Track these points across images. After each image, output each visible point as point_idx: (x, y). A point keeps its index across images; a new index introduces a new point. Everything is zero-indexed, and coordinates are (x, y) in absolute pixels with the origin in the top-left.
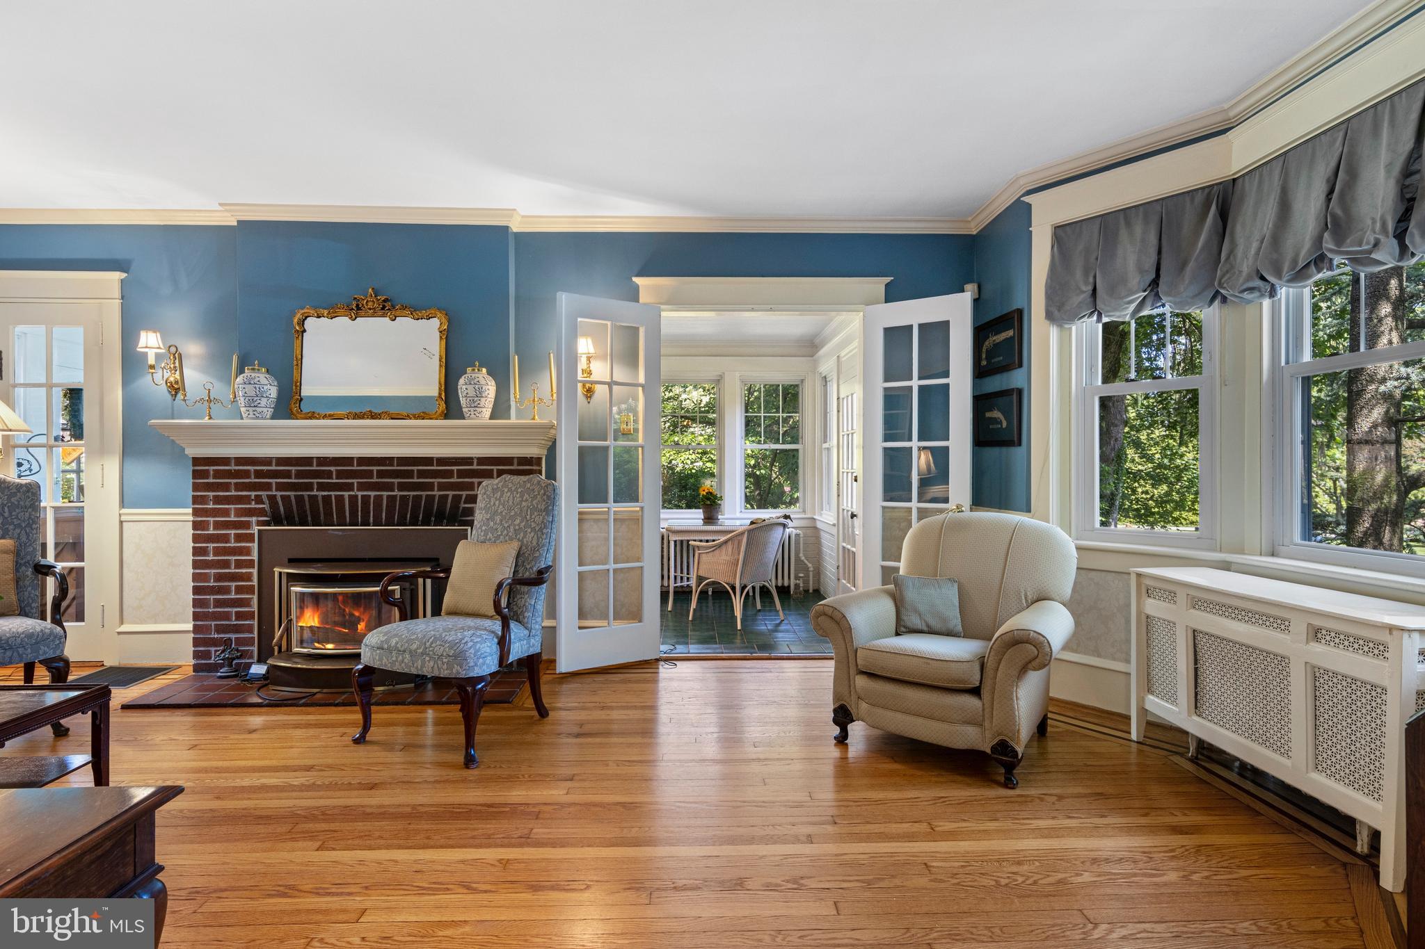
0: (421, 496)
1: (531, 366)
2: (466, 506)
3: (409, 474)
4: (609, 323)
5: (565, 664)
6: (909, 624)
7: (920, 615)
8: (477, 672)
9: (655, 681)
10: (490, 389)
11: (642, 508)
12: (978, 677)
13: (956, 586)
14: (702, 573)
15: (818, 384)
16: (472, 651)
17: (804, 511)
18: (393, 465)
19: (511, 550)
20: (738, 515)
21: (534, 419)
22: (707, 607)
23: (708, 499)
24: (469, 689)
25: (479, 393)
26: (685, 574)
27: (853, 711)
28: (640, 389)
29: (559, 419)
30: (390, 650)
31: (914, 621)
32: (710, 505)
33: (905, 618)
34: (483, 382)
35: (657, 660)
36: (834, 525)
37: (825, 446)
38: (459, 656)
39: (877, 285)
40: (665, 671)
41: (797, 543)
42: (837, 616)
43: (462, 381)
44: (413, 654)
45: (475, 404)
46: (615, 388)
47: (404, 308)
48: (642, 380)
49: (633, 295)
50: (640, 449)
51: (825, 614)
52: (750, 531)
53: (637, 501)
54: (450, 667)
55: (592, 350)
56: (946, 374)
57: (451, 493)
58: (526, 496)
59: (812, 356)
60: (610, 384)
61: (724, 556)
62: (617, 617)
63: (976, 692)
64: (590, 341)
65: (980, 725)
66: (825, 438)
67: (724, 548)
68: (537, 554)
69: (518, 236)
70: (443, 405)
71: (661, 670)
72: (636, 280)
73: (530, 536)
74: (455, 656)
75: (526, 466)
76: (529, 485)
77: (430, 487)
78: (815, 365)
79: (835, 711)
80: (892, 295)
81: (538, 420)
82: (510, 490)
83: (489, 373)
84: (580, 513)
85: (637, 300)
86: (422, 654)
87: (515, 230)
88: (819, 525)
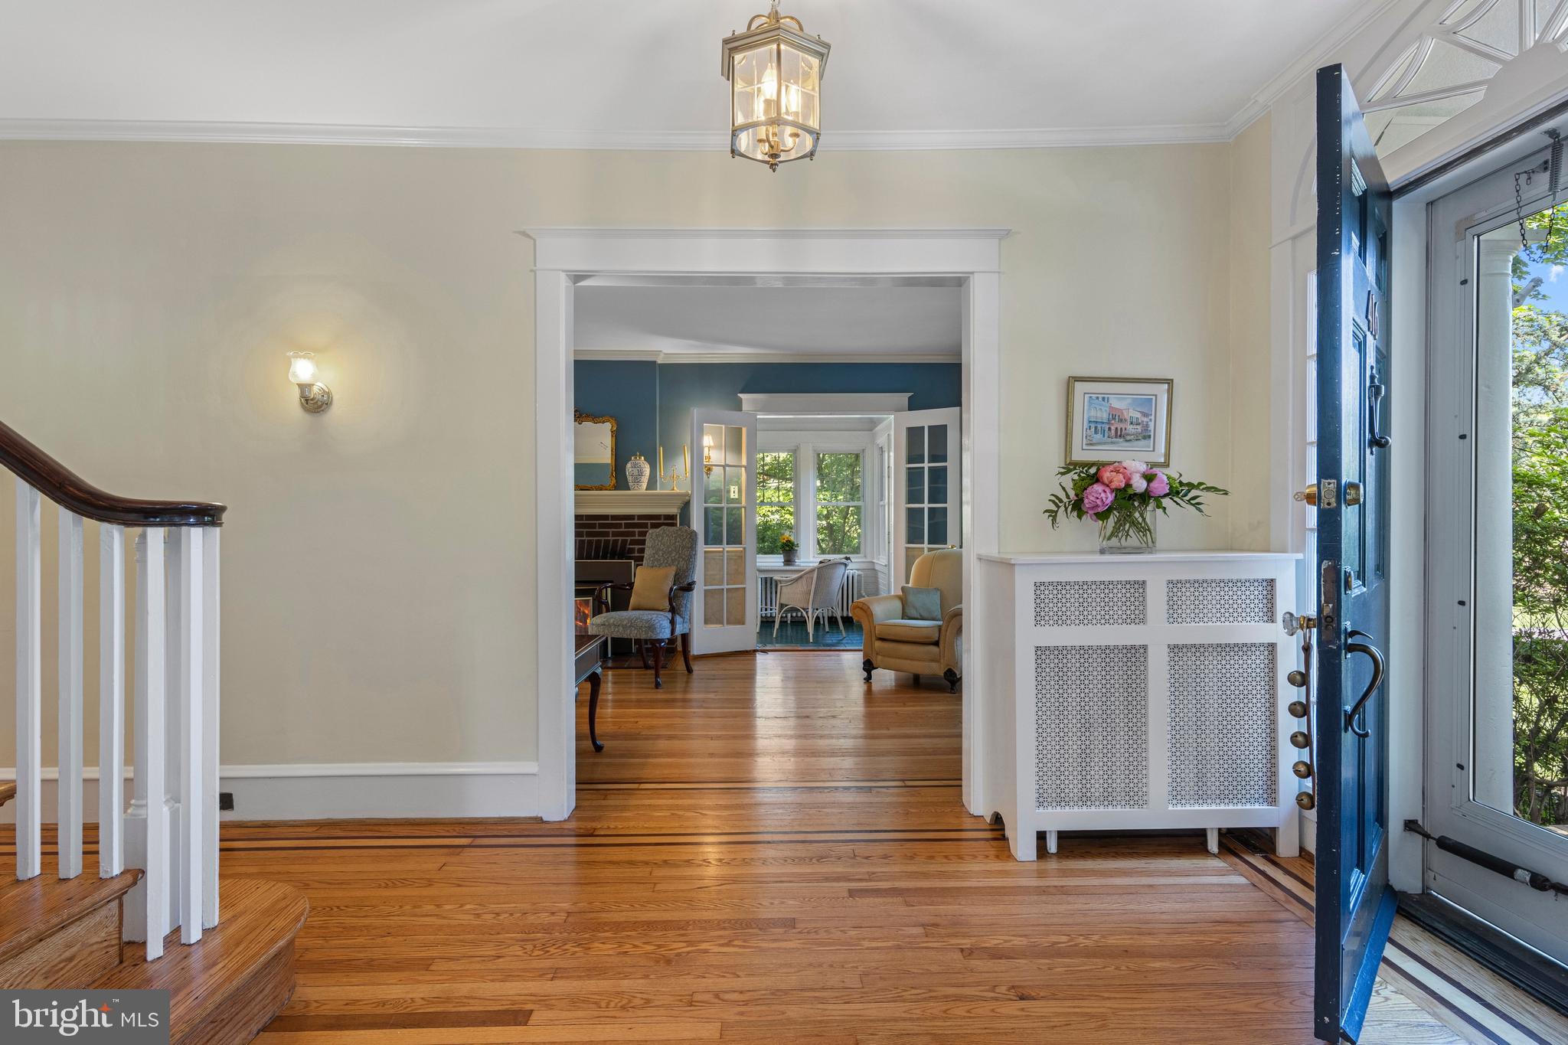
0: (601, 540)
1: (672, 453)
2: (631, 546)
3: (593, 526)
4: (723, 426)
5: (696, 649)
6: (909, 615)
7: (916, 609)
8: (660, 636)
9: (755, 660)
10: (647, 470)
11: (745, 548)
12: (937, 635)
13: (939, 593)
14: (782, 602)
15: (876, 453)
16: (658, 624)
17: (865, 557)
18: (583, 520)
19: (671, 571)
20: (811, 559)
21: (673, 490)
22: (787, 630)
23: (788, 546)
24: (658, 645)
25: (641, 474)
26: (769, 606)
27: (874, 662)
28: (743, 469)
29: (692, 491)
30: (609, 626)
31: (914, 613)
32: (789, 550)
33: (907, 611)
34: (642, 466)
35: (755, 651)
36: (886, 566)
37: (881, 503)
38: (651, 627)
39: (903, 398)
40: (759, 657)
41: (859, 582)
42: (865, 608)
43: (629, 465)
44: (624, 627)
45: (637, 480)
46: (727, 468)
47: (588, 416)
48: (744, 462)
49: (738, 406)
50: (743, 509)
51: (858, 607)
52: (819, 568)
53: (741, 544)
54: (647, 633)
55: (712, 444)
56: (945, 460)
57: (620, 538)
58: (678, 539)
59: (871, 430)
60: (724, 467)
61: (800, 587)
62: (729, 623)
63: (936, 644)
64: (711, 437)
65: (938, 661)
66: (882, 498)
67: (800, 581)
68: (686, 574)
69: (662, 366)
70: (614, 481)
71: (757, 655)
72: (740, 395)
73: (682, 563)
74: (650, 627)
75: (669, 520)
76: (679, 533)
77: (607, 534)
78: (873, 439)
79: (864, 663)
80: (913, 406)
81: (677, 490)
82: (667, 535)
83: (645, 460)
84: (705, 552)
85: (740, 409)
86: (630, 626)
87: (659, 362)
88: (877, 567)
